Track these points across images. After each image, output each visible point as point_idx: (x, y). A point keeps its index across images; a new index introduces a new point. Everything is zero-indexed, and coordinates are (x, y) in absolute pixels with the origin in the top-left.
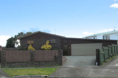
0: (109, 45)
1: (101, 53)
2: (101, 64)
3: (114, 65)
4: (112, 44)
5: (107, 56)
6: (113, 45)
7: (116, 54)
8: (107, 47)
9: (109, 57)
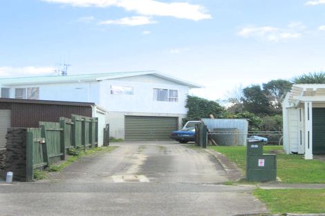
0: (62, 118)
1: (34, 140)
2: (35, 178)
3: (106, 181)
4: (73, 115)
5: (53, 152)
6: (79, 118)
7: (87, 145)
8: (58, 124)
9: (62, 154)
